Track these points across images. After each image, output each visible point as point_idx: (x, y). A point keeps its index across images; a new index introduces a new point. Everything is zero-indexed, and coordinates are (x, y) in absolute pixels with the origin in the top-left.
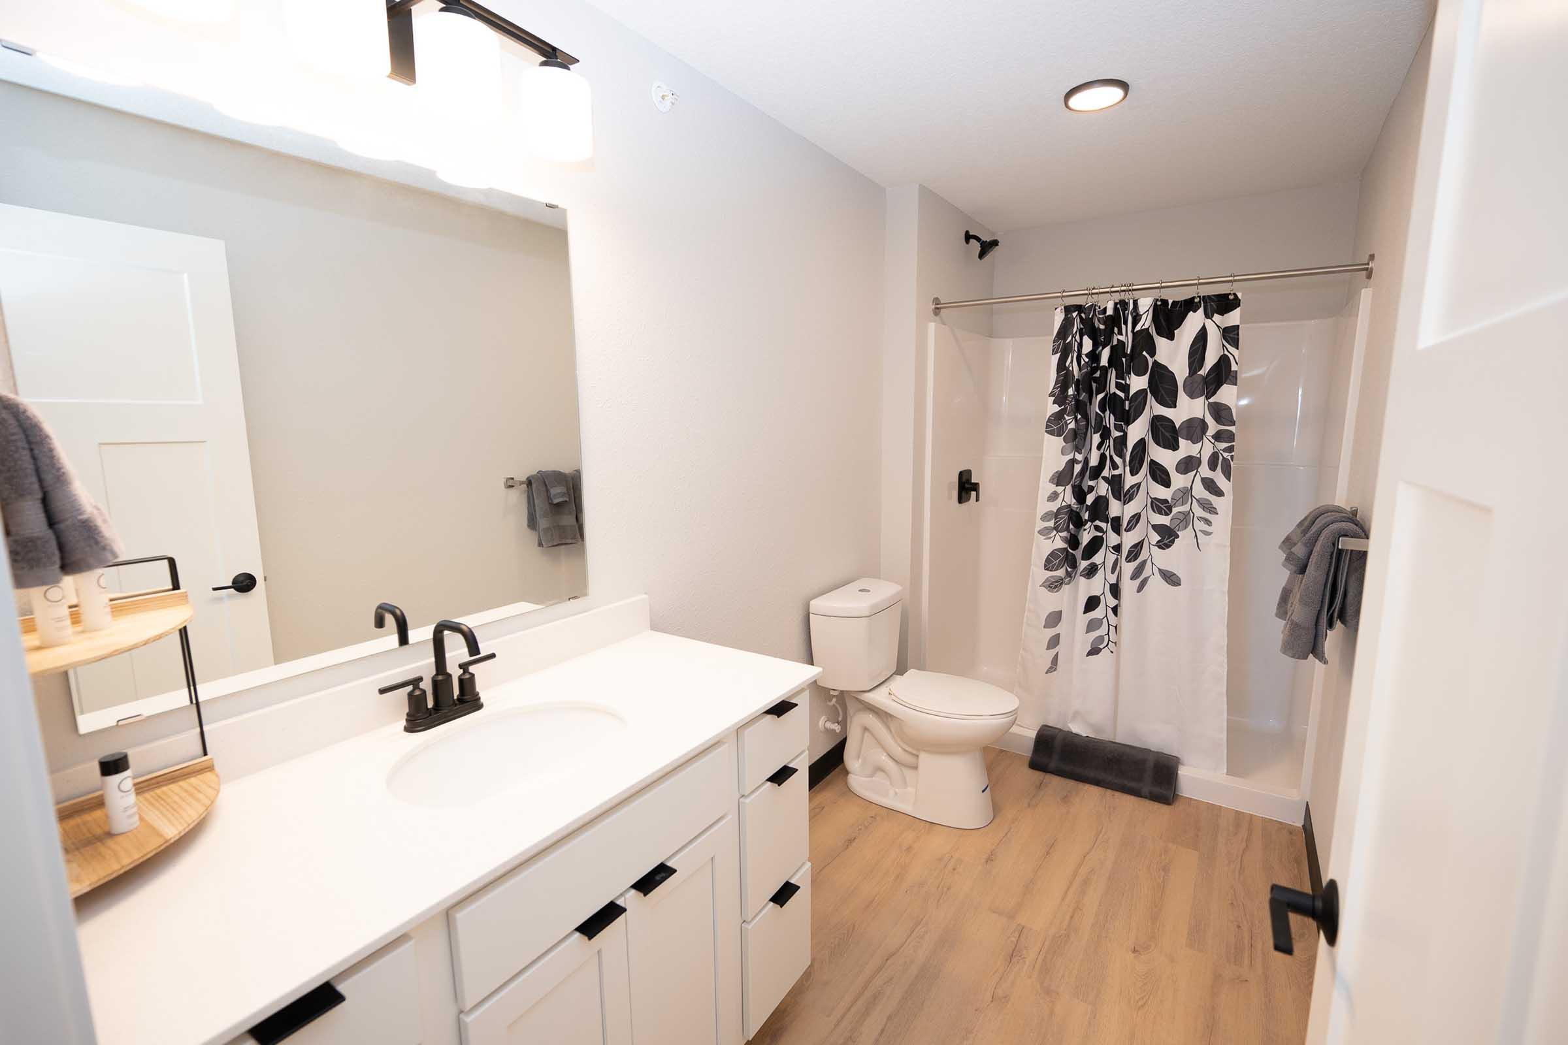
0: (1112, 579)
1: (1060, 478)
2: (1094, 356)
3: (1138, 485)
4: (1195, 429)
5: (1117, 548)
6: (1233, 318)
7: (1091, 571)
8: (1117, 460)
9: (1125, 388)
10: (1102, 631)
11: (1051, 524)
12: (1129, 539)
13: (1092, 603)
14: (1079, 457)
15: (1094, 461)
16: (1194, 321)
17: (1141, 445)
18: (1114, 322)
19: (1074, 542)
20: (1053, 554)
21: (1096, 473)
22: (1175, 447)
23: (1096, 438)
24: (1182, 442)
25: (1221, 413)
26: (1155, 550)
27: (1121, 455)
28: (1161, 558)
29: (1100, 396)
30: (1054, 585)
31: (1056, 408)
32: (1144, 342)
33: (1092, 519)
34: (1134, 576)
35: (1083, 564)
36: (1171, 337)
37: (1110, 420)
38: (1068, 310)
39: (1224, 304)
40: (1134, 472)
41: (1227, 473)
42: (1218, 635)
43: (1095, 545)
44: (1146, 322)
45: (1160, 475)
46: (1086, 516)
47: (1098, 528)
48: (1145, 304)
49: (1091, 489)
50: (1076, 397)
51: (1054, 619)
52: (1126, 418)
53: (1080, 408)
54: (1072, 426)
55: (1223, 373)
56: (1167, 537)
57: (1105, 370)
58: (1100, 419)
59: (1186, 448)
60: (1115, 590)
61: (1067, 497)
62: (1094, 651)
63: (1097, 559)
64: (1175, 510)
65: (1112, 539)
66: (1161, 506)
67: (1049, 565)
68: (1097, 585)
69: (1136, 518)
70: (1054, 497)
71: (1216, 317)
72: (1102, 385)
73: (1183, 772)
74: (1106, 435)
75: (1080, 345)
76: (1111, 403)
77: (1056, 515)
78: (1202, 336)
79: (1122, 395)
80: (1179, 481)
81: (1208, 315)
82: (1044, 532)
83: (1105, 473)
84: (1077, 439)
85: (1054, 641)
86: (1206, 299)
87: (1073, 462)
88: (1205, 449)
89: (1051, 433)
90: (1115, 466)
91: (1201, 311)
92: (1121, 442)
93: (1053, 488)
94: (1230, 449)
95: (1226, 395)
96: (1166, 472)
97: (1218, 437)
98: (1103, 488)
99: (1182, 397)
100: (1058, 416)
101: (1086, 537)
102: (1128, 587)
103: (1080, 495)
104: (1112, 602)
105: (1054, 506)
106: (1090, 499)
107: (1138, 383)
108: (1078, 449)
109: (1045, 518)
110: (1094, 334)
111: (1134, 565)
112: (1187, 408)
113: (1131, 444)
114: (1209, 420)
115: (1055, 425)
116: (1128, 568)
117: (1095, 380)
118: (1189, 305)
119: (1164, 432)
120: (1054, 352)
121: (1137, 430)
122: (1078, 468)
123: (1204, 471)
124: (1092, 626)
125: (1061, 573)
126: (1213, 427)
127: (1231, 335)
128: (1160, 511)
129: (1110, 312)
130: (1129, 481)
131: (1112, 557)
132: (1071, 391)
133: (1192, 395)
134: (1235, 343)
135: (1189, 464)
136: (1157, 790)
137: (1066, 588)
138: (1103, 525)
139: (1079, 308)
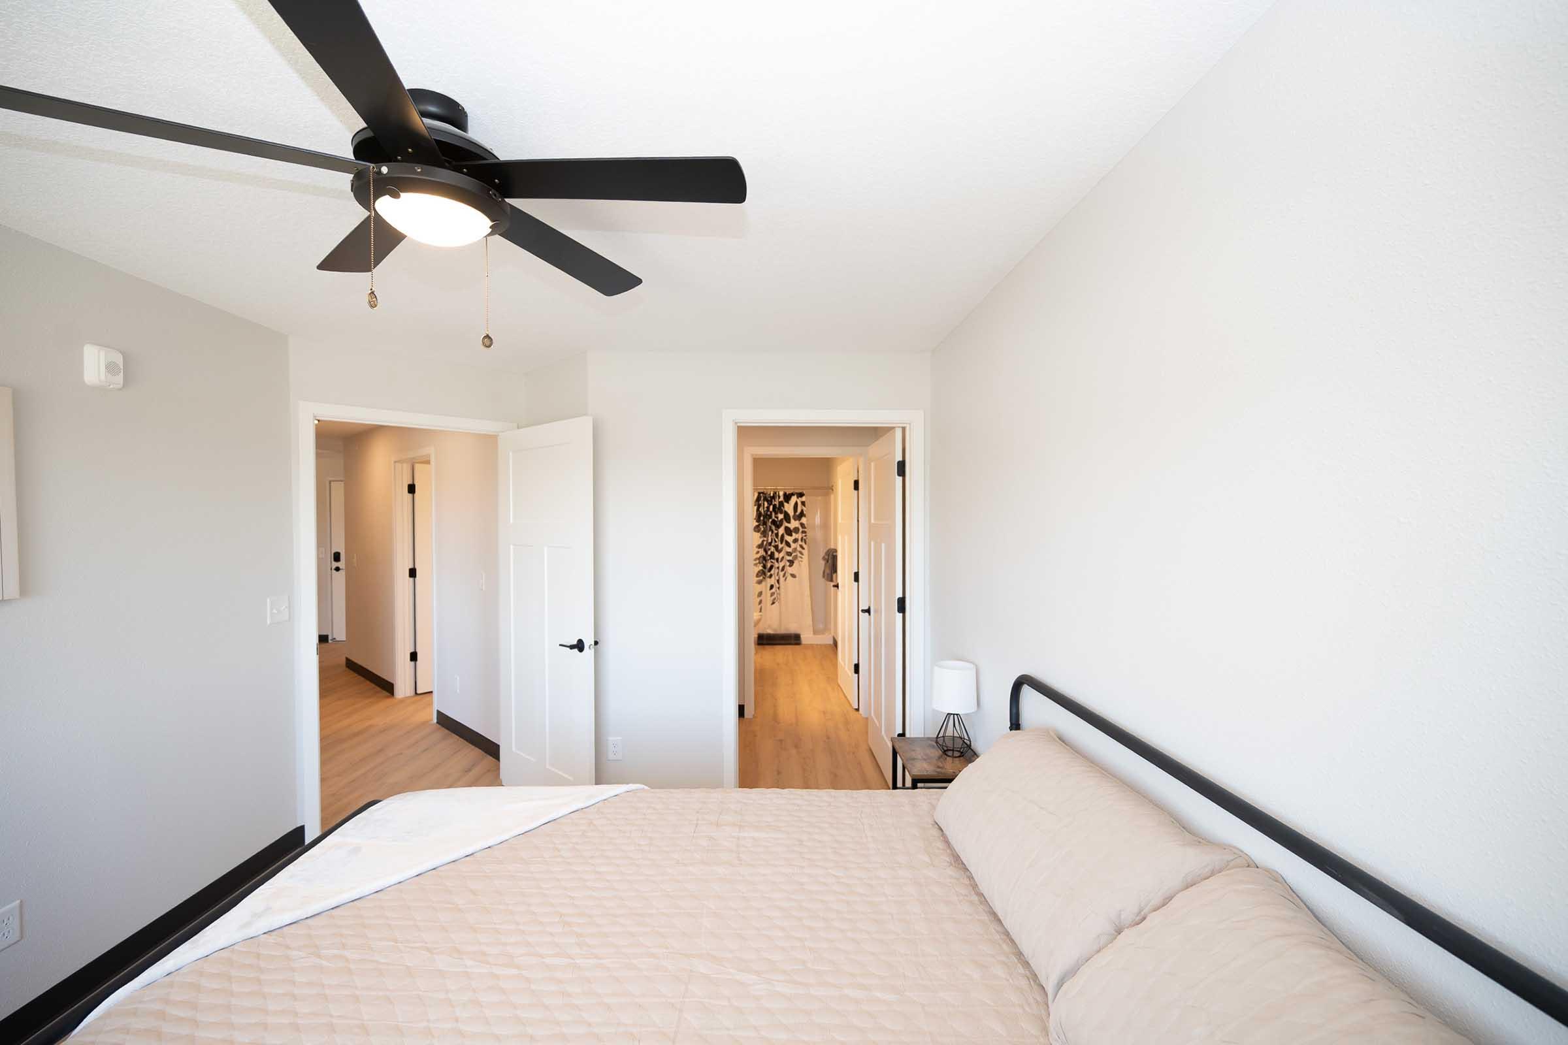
0: (777, 578)
1: (760, 546)
2: (768, 508)
3: (782, 548)
4: (796, 530)
5: (778, 568)
6: (804, 499)
7: (771, 576)
8: (777, 540)
9: (777, 518)
10: (775, 596)
11: (758, 561)
12: (781, 565)
13: (772, 587)
14: (765, 539)
15: (770, 541)
16: (794, 499)
17: (783, 536)
18: (773, 497)
19: (764, 567)
20: (759, 572)
21: (770, 544)
22: (791, 535)
23: (770, 533)
24: (794, 534)
25: (802, 525)
26: (788, 568)
27: (777, 538)
28: (790, 570)
29: (770, 520)
30: (760, 582)
31: (757, 524)
32: (781, 504)
33: (770, 559)
34: (784, 576)
35: (769, 574)
36: (788, 503)
37: (773, 528)
38: (759, 493)
39: (801, 495)
40: (781, 543)
41: (805, 543)
42: (807, 592)
43: (772, 567)
44: (782, 499)
45: (788, 544)
46: (769, 558)
47: (772, 562)
48: (781, 494)
49: (769, 549)
50: (764, 520)
51: (760, 594)
52: (778, 527)
53: (765, 523)
54: (762, 529)
55: (802, 514)
56: (791, 563)
57: (771, 512)
58: (770, 527)
59: (795, 536)
60: (778, 581)
61: (762, 552)
62: (773, 603)
63: (772, 572)
64: (793, 555)
65: (776, 565)
66: (789, 554)
67: (757, 576)
68: (772, 581)
69: (783, 557)
70: (758, 552)
71: (800, 499)
72: (771, 517)
73: (801, 636)
74: (772, 532)
75: (764, 504)
76: (774, 522)
77: (759, 559)
78: (796, 504)
79: (776, 519)
80: (793, 545)
81: (798, 498)
82: (756, 565)
83: (773, 544)
84: (764, 534)
85: (760, 602)
86: (797, 494)
87: (763, 541)
88: (799, 536)
89: (755, 531)
90: (776, 541)
91: (795, 496)
92: (777, 535)
93: (757, 550)
94: (806, 536)
95: (804, 520)
96: (789, 543)
97: (803, 532)
98: (773, 549)
99: (792, 520)
100: (757, 527)
101: (769, 565)
102: (782, 580)
103: (766, 551)
104: (778, 585)
105: (758, 556)
106: (769, 553)
107: (781, 516)
108: (765, 536)
109: (755, 560)
110: (768, 501)
111: (783, 572)
112: (794, 524)
113: (780, 535)
114: (800, 528)
115: (757, 529)
116: (781, 574)
117: (769, 515)
118: (792, 494)
119: (789, 531)
120: (755, 505)
121: (781, 531)
122: (765, 543)
123: (800, 542)
124: (772, 594)
125: (761, 578)
126: (801, 530)
127: (803, 503)
128: (788, 555)
129: (772, 495)
130: (780, 546)
131: (777, 571)
132: (762, 518)
133: (795, 520)
134: (805, 506)
135: (795, 541)
136: (796, 642)
137: (764, 583)
138: (773, 561)
139: (763, 493)
